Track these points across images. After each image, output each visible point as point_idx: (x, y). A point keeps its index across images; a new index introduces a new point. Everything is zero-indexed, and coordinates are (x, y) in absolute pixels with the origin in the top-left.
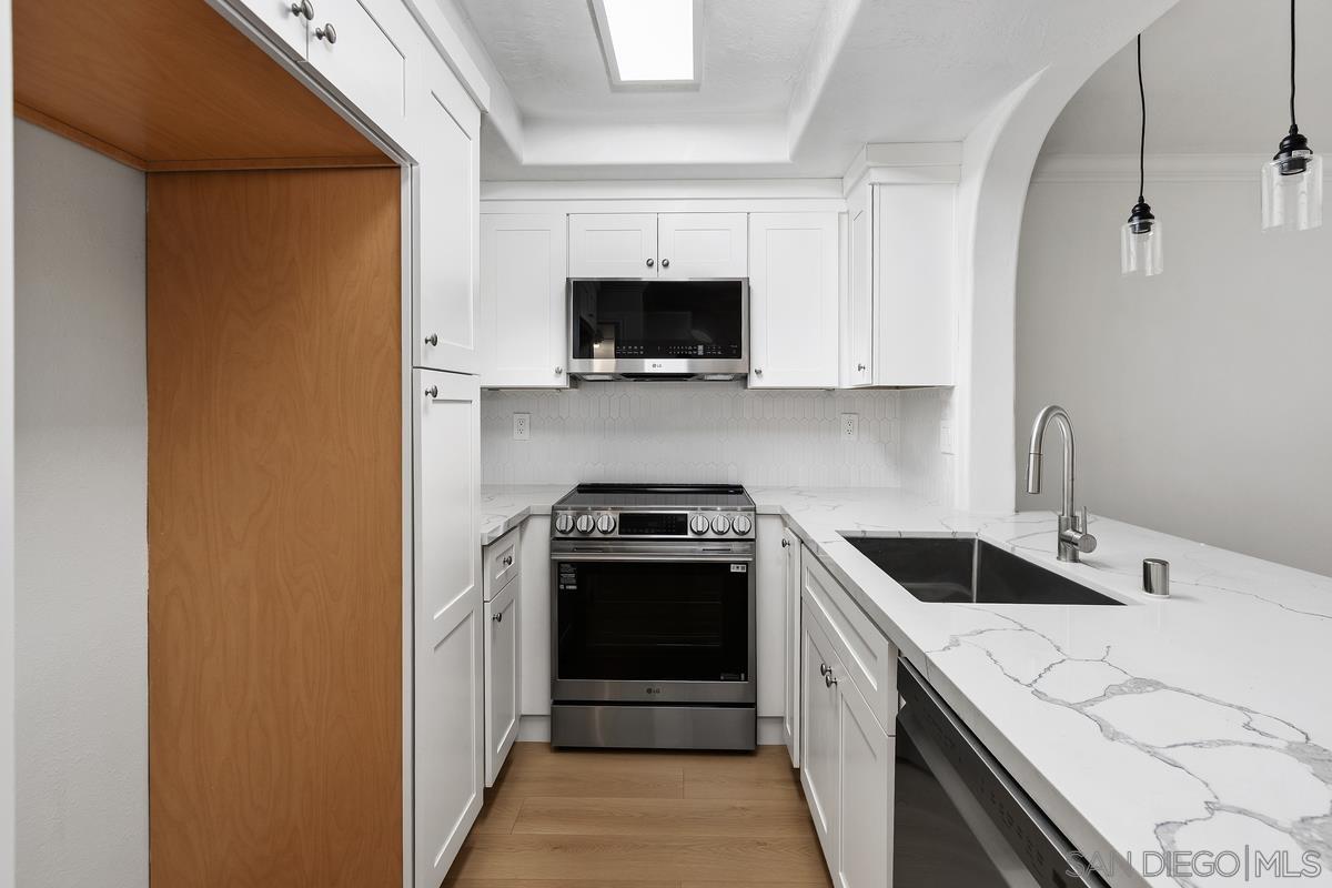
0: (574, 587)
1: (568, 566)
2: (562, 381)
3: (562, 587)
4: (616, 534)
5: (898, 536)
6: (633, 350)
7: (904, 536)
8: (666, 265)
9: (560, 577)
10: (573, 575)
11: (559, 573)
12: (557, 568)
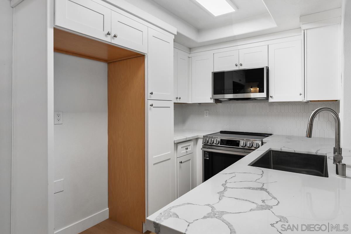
0: (208, 159)
1: (207, 152)
2: (212, 101)
3: (205, 158)
4: (219, 145)
5: (294, 152)
6: (230, 91)
7: (296, 152)
8: (241, 65)
9: (204, 155)
10: (208, 155)
11: (204, 154)
12: (205, 153)
